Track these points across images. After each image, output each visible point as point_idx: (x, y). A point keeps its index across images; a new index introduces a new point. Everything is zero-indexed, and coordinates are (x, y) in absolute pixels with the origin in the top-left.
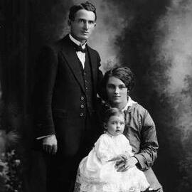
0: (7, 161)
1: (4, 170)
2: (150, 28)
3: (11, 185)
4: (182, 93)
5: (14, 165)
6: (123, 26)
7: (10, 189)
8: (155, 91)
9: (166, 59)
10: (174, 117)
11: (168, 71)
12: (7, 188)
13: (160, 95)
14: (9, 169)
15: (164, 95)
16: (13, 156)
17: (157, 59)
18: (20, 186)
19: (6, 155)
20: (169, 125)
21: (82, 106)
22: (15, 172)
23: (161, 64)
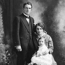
0: (6, 54)
1: (5, 57)
2: (52, 11)
3: (7, 62)
4: (63, 32)
5: (8, 55)
6: (43, 10)
7: (6, 63)
8: (54, 31)
9: (58, 21)
10: (60, 40)
11: (58, 25)
12: (5, 63)
13: (56, 33)
14: (6, 57)
15: (57, 32)
16: (8, 52)
17: (55, 21)
18: (10, 62)
19: (5, 52)
20: (59, 42)
21: (28, 36)
22: (8, 58)
23: (56, 22)
